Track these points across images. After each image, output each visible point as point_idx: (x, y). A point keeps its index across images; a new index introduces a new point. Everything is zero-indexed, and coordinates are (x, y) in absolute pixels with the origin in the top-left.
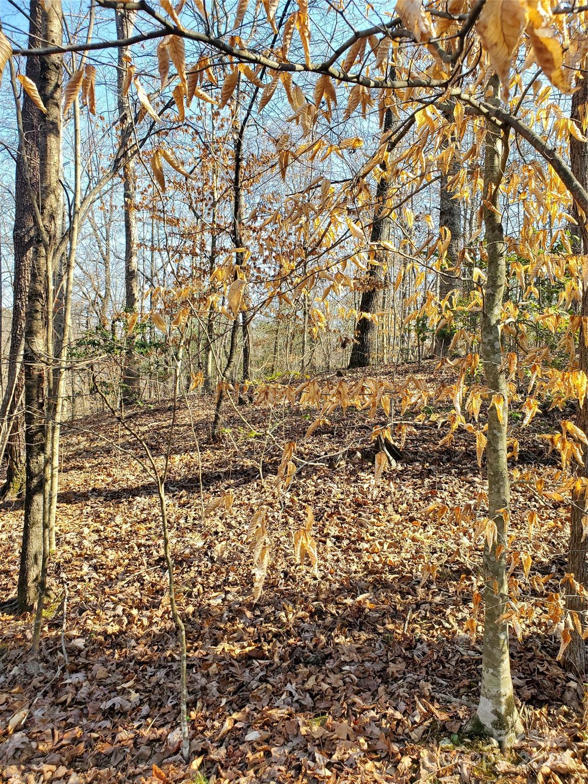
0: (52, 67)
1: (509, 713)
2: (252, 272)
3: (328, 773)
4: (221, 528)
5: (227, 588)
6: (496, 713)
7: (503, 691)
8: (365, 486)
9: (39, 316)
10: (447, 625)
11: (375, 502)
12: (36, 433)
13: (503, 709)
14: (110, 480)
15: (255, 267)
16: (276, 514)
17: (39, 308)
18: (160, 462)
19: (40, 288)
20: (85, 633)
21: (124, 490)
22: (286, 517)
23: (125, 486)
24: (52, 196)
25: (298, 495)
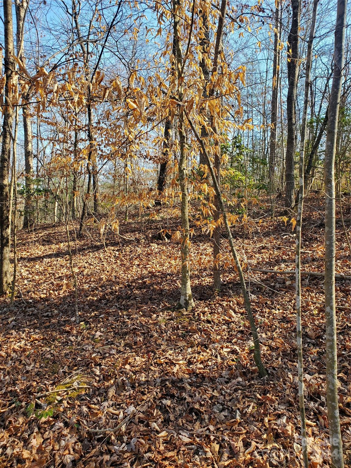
0: (10, 63)
1: (190, 299)
2: (98, 152)
3: (128, 320)
4: (86, 265)
5: (90, 283)
6: (185, 300)
7: (187, 292)
8: (153, 248)
9: (6, 169)
10: (176, 285)
11: (156, 253)
12: (5, 220)
13: (188, 298)
14: (29, 254)
15: (100, 149)
16: (112, 260)
17: (6, 165)
18: (53, 246)
19: (6, 157)
20: (31, 298)
21: (37, 257)
22: (116, 260)
23: (37, 256)
24: (11, 118)
25: (122, 253)
